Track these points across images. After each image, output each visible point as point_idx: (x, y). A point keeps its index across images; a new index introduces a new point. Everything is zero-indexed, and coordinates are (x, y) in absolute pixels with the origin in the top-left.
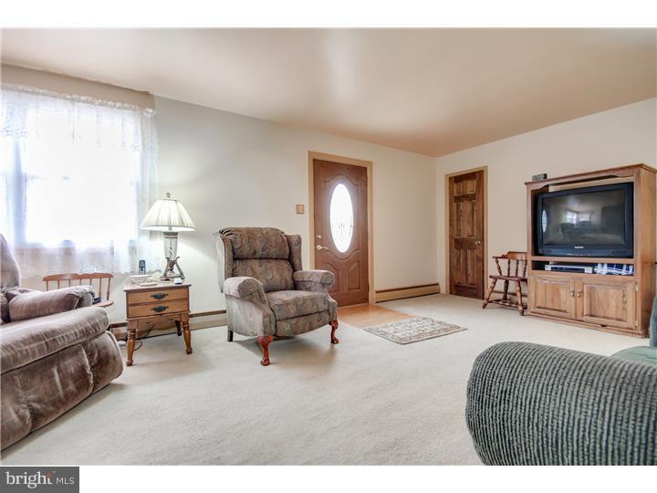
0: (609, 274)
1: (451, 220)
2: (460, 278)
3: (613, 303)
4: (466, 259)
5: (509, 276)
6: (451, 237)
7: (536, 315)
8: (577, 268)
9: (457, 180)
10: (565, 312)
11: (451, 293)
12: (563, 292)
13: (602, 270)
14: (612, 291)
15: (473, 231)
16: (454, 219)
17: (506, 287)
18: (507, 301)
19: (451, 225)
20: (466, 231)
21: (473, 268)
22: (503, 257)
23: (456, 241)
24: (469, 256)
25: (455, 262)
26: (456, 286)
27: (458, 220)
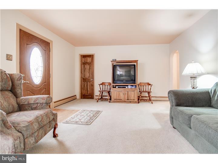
0: (131, 88)
1: (81, 71)
2: (84, 92)
3: (132, 96)
4: (87, 85)
5: (103, 90)
6: (81, 77)
7: (114, 102)
8: (124, 87)
9: (84, 56)
10: (121, 99)
11: (81, 98)
12: (121, 94)
13: (130, 87)
14: (132, 93)
15: (90, 75)
16: (83, 71)
17: (102, 94)
18: (102, 99)
19: (81, 73)
20: (87, 75)
21: (90, 88)
22: (101, 84)
23: (83, 79)
24: (88, 84)
25: (83, 86)
26: (83, 95)
27: (84, 71)
